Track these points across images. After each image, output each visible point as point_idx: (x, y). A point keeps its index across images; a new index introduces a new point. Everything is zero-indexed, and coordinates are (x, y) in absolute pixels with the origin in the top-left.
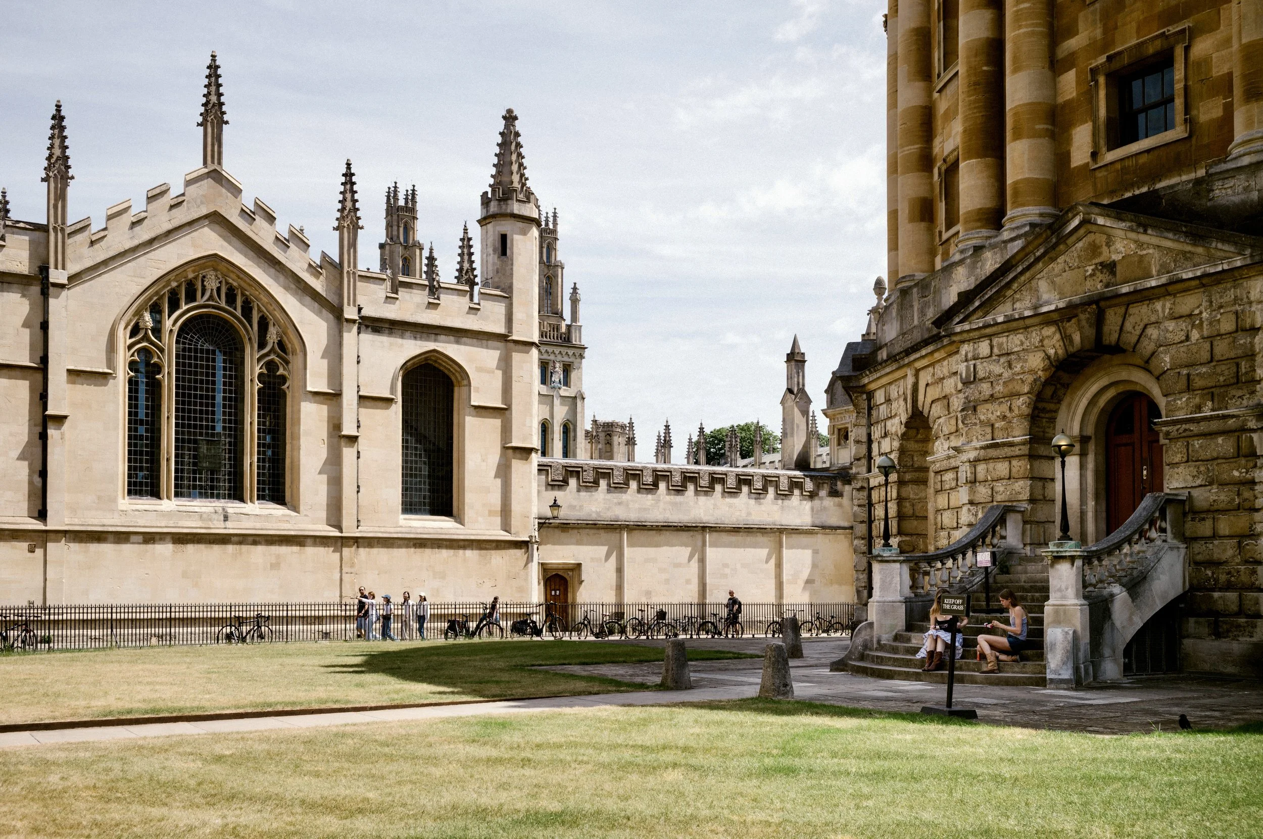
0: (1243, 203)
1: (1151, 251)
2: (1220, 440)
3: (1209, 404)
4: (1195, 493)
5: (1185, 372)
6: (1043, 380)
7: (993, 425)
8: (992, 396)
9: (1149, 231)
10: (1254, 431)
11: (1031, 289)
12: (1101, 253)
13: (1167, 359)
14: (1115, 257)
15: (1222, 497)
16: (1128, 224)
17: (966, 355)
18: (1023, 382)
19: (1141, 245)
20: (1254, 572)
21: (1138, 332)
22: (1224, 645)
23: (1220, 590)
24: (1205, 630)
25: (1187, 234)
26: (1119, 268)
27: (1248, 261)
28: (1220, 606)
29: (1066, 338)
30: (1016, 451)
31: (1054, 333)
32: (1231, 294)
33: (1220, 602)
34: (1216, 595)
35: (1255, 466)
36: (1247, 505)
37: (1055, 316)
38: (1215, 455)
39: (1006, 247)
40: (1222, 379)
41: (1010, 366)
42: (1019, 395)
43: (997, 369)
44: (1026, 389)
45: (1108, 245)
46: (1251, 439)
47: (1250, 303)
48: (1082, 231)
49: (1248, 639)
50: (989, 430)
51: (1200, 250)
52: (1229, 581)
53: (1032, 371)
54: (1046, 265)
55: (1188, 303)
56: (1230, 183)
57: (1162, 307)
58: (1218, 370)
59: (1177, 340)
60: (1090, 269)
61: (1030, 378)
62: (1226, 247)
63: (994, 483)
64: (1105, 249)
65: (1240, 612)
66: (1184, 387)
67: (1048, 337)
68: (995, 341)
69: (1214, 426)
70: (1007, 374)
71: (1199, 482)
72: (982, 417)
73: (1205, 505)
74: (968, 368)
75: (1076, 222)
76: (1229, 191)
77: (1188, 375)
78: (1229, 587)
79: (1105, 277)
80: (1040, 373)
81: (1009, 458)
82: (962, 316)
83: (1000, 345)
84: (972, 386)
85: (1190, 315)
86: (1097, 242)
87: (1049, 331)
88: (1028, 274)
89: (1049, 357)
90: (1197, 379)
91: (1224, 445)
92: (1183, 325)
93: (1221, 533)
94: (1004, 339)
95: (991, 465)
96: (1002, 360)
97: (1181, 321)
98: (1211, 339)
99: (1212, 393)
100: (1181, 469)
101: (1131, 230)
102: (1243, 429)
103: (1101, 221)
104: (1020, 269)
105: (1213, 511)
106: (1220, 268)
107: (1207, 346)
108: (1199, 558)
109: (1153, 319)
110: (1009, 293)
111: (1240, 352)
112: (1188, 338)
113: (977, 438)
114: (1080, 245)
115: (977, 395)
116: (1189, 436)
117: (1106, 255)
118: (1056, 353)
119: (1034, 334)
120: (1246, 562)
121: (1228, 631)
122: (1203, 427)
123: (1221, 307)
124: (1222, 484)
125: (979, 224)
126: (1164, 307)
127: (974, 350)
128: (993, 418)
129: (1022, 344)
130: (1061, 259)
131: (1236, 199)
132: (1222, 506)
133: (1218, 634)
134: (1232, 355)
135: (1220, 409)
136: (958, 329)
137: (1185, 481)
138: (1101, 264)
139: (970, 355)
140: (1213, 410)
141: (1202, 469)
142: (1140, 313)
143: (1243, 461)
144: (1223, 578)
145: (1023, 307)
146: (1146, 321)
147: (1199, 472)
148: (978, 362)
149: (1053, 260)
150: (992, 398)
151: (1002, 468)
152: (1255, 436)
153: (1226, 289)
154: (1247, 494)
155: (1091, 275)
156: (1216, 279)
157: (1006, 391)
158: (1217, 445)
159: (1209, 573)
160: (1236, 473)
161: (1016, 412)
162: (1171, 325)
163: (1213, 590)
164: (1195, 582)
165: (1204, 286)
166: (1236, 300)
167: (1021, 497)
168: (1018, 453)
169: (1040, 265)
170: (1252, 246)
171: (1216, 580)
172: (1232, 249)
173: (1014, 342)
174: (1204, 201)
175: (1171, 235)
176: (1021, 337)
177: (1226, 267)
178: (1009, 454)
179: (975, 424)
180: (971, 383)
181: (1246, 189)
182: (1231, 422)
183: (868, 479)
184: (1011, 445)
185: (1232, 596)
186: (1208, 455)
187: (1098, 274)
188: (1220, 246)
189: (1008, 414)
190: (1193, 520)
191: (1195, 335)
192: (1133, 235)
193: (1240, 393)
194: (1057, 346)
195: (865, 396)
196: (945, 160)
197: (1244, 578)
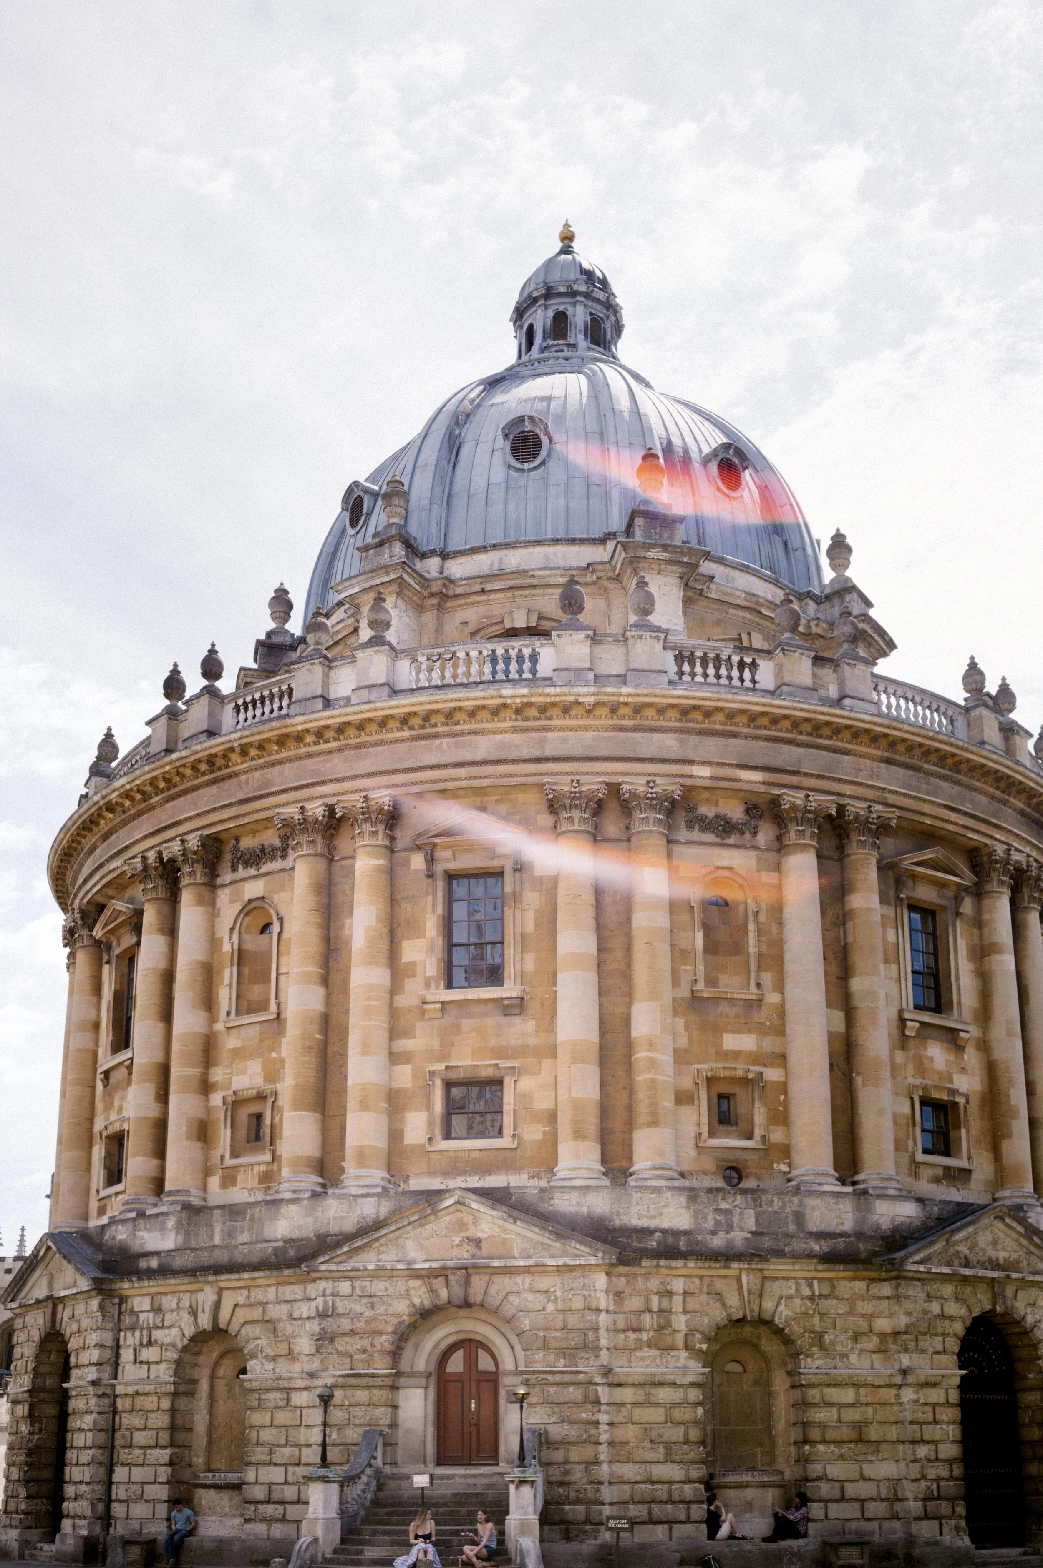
0: (577, 1214)
1: (513, 1237)
2: (571, 1389)
3: (562, 1361)
4: (550, 1428)
5: (541, 1334)
6: (407, 1323)
7: (351, 1357)
8: (352, 1330)
9: (519, 1223)
10: (598, 1384)
11: (397, 1246)
12: (467, 1230)
13: (527, 1322)
14: (480, 1235)
15: (573, 1433)
16: (500, 1214)
17: (324, 1290)
18: (386, 1322)
19: (505, 1230)
20: (598, 1490)
21: (501, 1298)
22: (573, 1546)
23: (570, 1504)
24: (557, 1536)
25: (551, 1232)
26: (484, 1245)
27: (600, 1262)
28: (570, 1517)
29: (432, 1291)
30: (379, 1382)
31: (420, 1286)
32: (581, 1282)
33: (571, 1513)
34: (567, 1508)
35: (599, 1411)
36: (592, 1439)
37: (424, 1273)
38: (567, 1400)
39: (355, 1201)
40: (573, 1343)
41: (373, 1307)
42: (381, 1333)
43: (359, 1308)
44: (390, 1329)
45: (475, 1224)
46: (596, 1390)
47: (595, 1291)
48: (452, 1209)
49: (593, 1542)
50: (348, 1360)
51: (558, 1245)
52: (578, 1497)
53: (398, 1315)
54: (415, 1228)
55: (546, 1282)
56: (567, 1196)
57: (523, 1281)
58: (571, 1336)
59: (535, 1309)
60: (457, 1240)
61: (395, 1321)
62: (583, 1248)
63: (351, 1409)
64: (471, 1226)
65: (587, 1521)
66: (541, 1346)
67: (414, 1288)
68: (358, 1284)
69: (567, 1378)
70: (368, 1313)
71: (553, 1420)
72: (340, 1348)
73: (558, 1438)
74: (326, 1303)
75: (451, 1201)
76: (566, 1203)
77: (545, 1337)
78: (578, 1501)
79: (472, 1249)
80: (405, 1317)
81: (369, 1387)
82: (327, 1257)
83: (363, 1288)
84: (329, 1319)
85: (546, 1292)
86: (465, 1219)
87: (416, 1283)
88: (397, 1233)
89: (414, 1306)
90: (552, 1341)
91: (574, 1393)
92: (541, 1298)
93: (572, 1460)
94: (368, 1283)
95: (349, 1392)
96: (365, 1300)
97: (538, 1295)
98: (563, 1311)
99: (563, 1352)
100: (538, 1408)
101: (503, 1219)
102: (590, 1383)
103: (474, 1205)
104: (393, 1228)
105: (565, 1443)
106: (578, 1263)
107: (561, 1317)
108: (552, 1479)
109: (515, 1289)
110: (376, 1245)
111: (588, 1325)
112: (544, 1309)
113: (334, 1367)
114: (448, 1218)
115: (335, 1328)
116: (545, 1383)
117: (471, 1232)
118: (421, 1303)
119: (399, 1283)
120: (592, 1482)
121: (577, 1536)
122: (558, 1378)
123: (572, 1290)
124: (572, 1423)
125: (307, 1170)
126: (523, 1282)
127: (333, 1288)
128: (351, 1350)
129: (386, 1289)
130: (428, 1227)
131: (573, 1209)
132: (572, 1439)
133: (568, 1539)
134: (581, 1326)
135: (571, 1366)
136: (323, 1267)
137: (541, 1418)
138: (468, 1238)
139: (328, 1292)
140: (565, 1366)
141: (556, 1409)
142: (502, 1283)
143: (590, 1407)
144: (573, 1494)
145: (389, 1257)
146: (508, 1290)
147: (554, 1413)
148: (337, 1299)
149: (422, 1225)
150: (352, 1333)
151: (362, 1396)
152: (599, 1389)
153: (576, 1278)
154: (593, 1431)
155: (458, 1245)
156: (570, 1268)
157: (368, 1328)
158: (569, 1393)
159: (561, 1490)
160: (584, 1415)
161: (379, 1347)
162: (530, 1297)
163: (563, 1504)
164: (549, 1498)
165: (558, 1271)
166: (584, 1287)
167: (381, 1422)
168: (381, 1383)
169: (410, 1227)
170: (603, 1252)
171: (568, 1496)
172: (588, 1250)
173: (378, 1287)
174: (546, 1205)
175: (537, 1230)
176: (387, 1284)
177: (583, 1262)
178: (370, 1384)
179: (331, 1353)
180: (327, 1316)
181: (578, 1204)
182: (581, 1376)
183: (113, 1386)
184: (373, 1376)
185: (581, 1509)
186: (561, 1400)
187: (465, 1245)
188: (578, 1246)
189: (369, 1348)
190: (548, 1449)
191: (550, 1307)
192: (501, 1222)
193: (587, 1356)
194: (424, 1296)
195: (117, 1301)
196: (234, 1093)
197: (591, 1495)
